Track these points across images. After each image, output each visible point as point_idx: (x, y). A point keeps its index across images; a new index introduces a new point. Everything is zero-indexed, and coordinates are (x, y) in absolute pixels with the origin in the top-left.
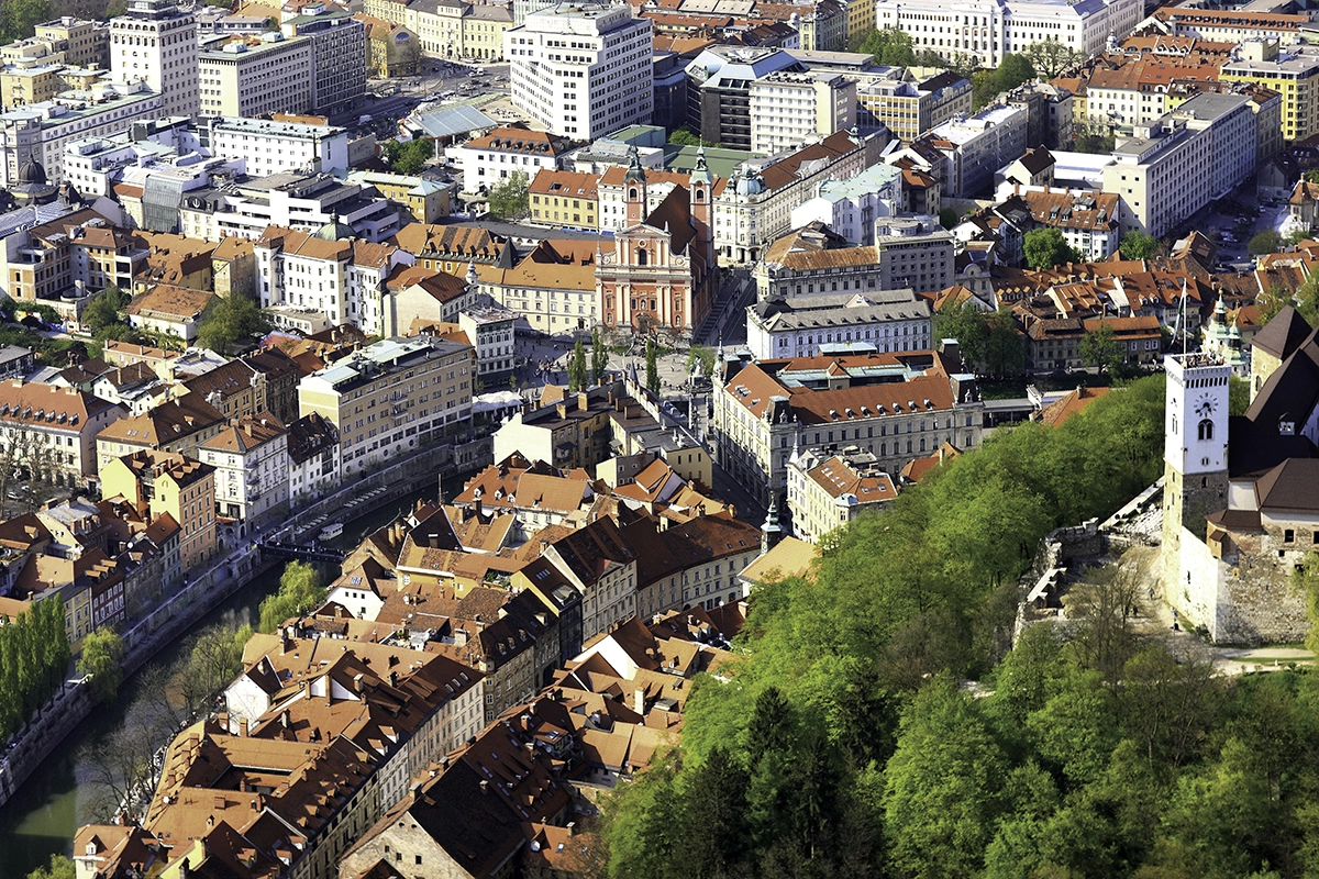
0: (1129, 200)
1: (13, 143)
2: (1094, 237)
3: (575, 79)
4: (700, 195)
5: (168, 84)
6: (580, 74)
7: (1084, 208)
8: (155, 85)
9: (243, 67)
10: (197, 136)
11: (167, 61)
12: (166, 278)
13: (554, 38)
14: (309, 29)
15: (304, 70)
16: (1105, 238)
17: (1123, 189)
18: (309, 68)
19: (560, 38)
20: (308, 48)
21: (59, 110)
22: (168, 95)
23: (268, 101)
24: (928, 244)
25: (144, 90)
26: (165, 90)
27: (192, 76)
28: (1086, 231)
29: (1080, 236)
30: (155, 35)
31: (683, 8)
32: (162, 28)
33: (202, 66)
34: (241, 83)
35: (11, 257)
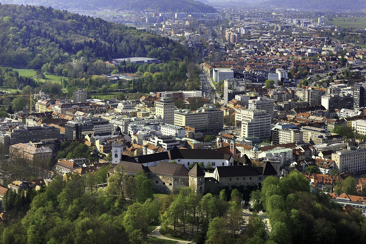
0: (336, 162)
1: (124, 124)
2: (326, 170)
3: (245, 125)
4: (232, 147)
5: (165, 117)
6: (246, 124)
7: (326, 163)
8: (162, 117)
9: (187, 116)
10: (159, 127)
11: (165, 112)
12: (128, 152)
13: (244, 116)
14: (208, 111)
15: (205, 120)
16: (328, 170)
17: (335, 159)
18: (206, 119)
19: (246, 116)
20: (206, 115)
21: (137, 119)
22: (165, 120)
23: (194, 125)
24: (274, 163)
25: (160, 118)
26: (164, 118)
27: (172, 116)
28: (325, 168)
29: (324, 169)
30: (163, 106)
31: (308, 118)
32: (165, 105)
33: (175, 114)
34: (186, 120)
35: (100, 143)
